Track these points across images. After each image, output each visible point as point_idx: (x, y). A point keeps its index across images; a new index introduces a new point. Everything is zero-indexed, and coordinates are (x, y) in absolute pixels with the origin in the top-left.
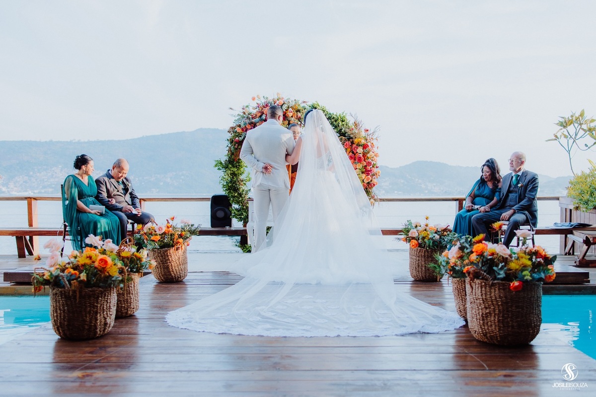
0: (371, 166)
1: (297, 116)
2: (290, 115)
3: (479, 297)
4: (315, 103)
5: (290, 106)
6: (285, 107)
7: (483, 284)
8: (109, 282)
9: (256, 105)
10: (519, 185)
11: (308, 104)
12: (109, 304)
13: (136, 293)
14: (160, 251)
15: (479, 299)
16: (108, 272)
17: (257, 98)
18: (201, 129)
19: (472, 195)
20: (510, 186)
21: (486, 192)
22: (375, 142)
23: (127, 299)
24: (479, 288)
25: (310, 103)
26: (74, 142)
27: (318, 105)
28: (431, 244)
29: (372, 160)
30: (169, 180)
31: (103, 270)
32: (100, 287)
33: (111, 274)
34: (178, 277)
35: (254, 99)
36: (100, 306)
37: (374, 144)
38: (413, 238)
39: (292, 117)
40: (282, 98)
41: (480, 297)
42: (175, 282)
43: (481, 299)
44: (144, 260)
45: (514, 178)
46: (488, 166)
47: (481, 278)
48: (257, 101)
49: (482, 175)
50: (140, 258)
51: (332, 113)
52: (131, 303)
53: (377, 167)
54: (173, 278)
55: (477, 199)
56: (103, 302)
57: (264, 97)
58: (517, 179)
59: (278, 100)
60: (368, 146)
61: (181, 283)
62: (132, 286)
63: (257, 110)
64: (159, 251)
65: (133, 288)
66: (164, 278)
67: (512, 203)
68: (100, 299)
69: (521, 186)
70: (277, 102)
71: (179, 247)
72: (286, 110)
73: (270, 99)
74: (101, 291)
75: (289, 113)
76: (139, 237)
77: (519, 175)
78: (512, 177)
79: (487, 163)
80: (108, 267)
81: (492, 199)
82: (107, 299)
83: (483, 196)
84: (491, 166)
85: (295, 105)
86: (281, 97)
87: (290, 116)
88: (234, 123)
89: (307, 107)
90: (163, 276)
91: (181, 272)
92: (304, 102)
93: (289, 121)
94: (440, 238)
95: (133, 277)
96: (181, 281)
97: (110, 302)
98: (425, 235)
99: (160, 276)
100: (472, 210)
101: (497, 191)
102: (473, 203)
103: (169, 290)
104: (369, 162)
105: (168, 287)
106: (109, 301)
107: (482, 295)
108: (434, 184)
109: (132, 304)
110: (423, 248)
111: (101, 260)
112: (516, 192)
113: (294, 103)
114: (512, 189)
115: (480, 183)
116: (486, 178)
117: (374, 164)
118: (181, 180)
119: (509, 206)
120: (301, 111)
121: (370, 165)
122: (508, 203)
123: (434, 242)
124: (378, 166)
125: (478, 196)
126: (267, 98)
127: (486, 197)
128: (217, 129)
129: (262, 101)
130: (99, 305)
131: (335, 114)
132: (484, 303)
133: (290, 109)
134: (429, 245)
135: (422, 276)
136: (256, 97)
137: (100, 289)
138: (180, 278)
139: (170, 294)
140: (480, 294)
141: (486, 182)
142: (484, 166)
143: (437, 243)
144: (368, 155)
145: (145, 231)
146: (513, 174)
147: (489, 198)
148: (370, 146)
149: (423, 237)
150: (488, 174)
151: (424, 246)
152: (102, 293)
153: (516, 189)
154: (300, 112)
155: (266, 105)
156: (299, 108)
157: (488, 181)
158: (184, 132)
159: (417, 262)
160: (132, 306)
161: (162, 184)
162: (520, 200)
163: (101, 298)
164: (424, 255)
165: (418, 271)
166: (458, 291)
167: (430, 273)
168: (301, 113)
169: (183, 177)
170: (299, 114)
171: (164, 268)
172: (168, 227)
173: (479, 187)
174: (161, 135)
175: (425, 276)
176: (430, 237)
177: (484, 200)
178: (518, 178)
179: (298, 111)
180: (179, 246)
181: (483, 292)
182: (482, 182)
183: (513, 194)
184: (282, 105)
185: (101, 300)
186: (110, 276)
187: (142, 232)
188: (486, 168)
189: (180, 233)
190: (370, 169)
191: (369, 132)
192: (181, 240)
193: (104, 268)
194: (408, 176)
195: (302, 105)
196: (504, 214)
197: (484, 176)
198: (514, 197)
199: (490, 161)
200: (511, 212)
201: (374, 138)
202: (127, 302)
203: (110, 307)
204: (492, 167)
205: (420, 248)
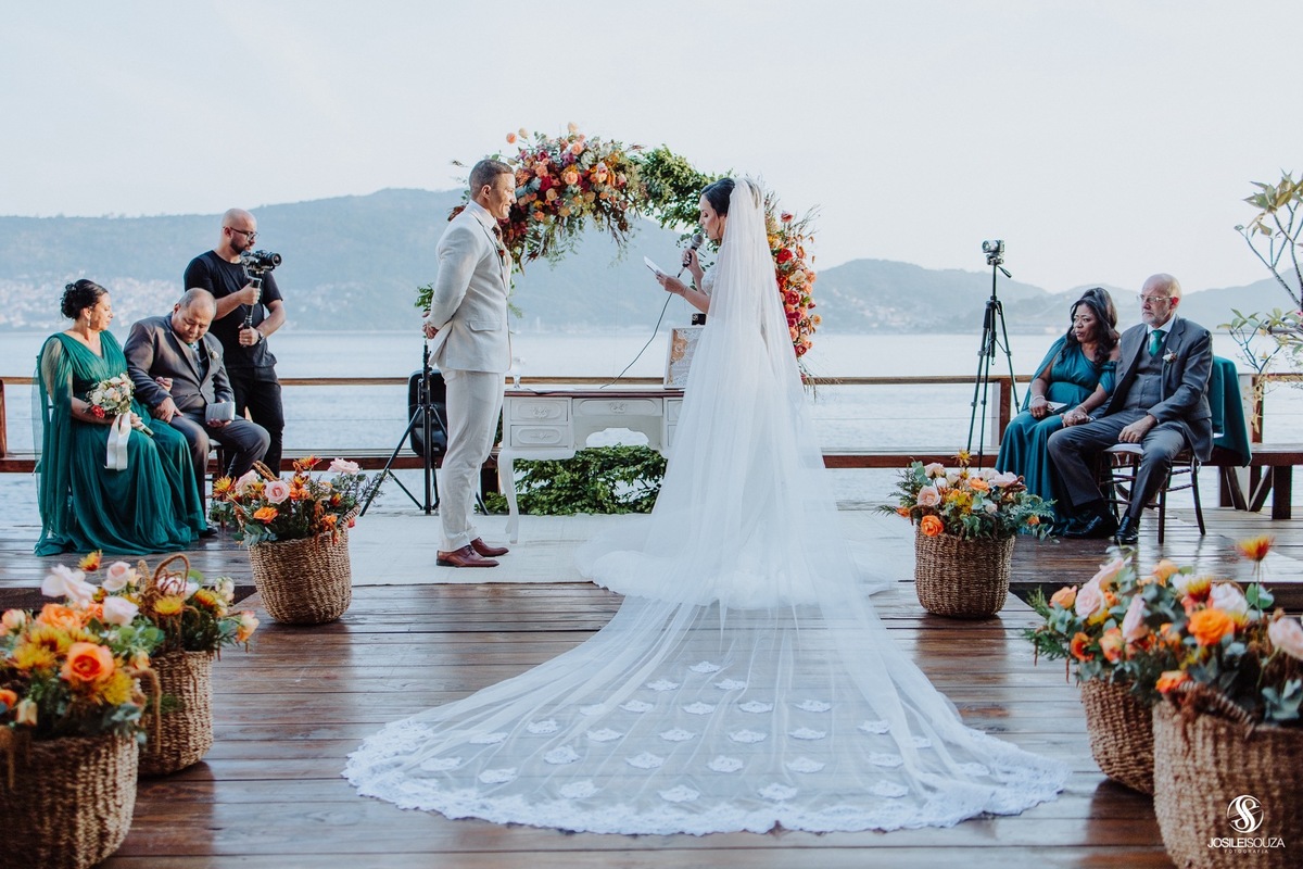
0: (797, 305)
1: (617, 182)
2: (601, 177)
3: (1208, 768)
4: (662, 148)
5: (600, 157)
6: (587, 159)
7: (1223, 731)
8: (106, 723)
9: (518, 153)
10: (1167, 357)
11: (643, 151)
12: (110, 778)
13: (201, 705)
14: (279, 547)
15: (1208, 773)
16: (102, 696)
17: (518, 137)
18: (387, 191)
19: (1045, 375)
20: (1140, 357)
21: (1082, 367)
22: (806, 245)
23: (177, 727)
24: (1209, 740)
25: (649, 150)
26: (110, 218)
27: (669, 155)
28: (977, 527)
29: (800, 289)
30: (318, 301)
31: (87, 689)
32: (82, 735)
33: (110, 700)
34: (327, 612)
35: (511, 139)
36: (85, 789)
37: (805, 250)
38: (929, 510)
39: (605, 183)
40: (582, 137)
41: (1210, 767)
42: (318, 625)
43: (1214, 775)
44: (224, 611)
45: (1152, 339)
46: (1091, 306)
47: (1212, 708)
48: (520, 143)
49: (1072, 328)
50: (212, 607)
51: (701, 173)
52: (187, 735)
53: (811, 306)
54: (313, 615)
55: (1058, 387)
56: (94, 777)
57: (536, 134)
58: (1159, 341)
59: (570, 141)
60: (789, 255)
61: (335, 626)
62: (191, 688)
63: (520, 165)
64: (276, 548)
65: (193, 694)
66: (291, 615)
67: (1147, 399)
68: (84, 768)
69: (1172, 361)
70: (570, 147)
71: (328, 537)
72: (591, 166)
73: (553, 137)
74: (84, 745)
75: (597, 175)
76: (224, 509)
77: (1163, 333)
78: (1147, 337)
79: (1087, 299)
80: (102, 677)
81: (1093, 389)
82: (106, 764)
83: (1072, 381)
84: (1097, 305)
85: (613, 155)
86: (578, 133)
87: (601, 181)
88: (464, 198)
89: (641, 158)
90: (286, 610)
91: (333, 598)
92: (635, 147)
93: (598, 194)
94: (1000, 509)
95: (192, 662)
96: (337, 620)
97: (115, 772)
98: (960, 503)
99: (279, 611)
100: (1048, 414)
101: (1106, 370)
102: (1049, 396)
103: (302, 655)
104: (791, 295)
105: (300, 643)
106: (111, 770)
107: (1217, 763)
108: (892, 310)
109: (191, 738)
110: (953, 534)
111: (81, 659)
112: (1158, 372)
113: (609, 150)
114: (1144, 364)
115: (1067, 347)
116: (1082, 334)
117: (804, 300)
118: (345, 302)
119: (1140, 405)
120: (627, 167)
121: (796, 302)
122: (1135, 398)
123: (984, 518)
124: (813, 302)
125: (1061, 379)
126: (544, 137)
127: (1081, 384)
128: (423, 190)
129: (532, 145)
130: (80, 787)
131: (709, 175)
132: (1222, 786)
133: (602, 164)
134: (972, 529)
135: (950, 606)
136: (516, 134)
137: (82, 741)
138: (332, 613)
139: (302, 673)
140: (1210, 759)
141: (1080, 343)
142: (1078, 304)
143: (990, 524)
144: (792, 278)
145: (240, 493)
146: (1150, 329)
147: (1088, 386)
148: (794, 255)
149: (956, 508)
150: (1086, 325)
151: (959, 531)
152: (87, 751)
153: (1157, 366)
154: (624, 173)
155: (542, 154)
156: (622, 161)
157: (1086, 342)
158: (349, 198)
159: (938, 570)
160: (191, 744)
161: (303, 309)
162: (1169, 392)
163: (87, 764)
164: (958, 553)
165: (941, 593)
166: (1103, 706)
167: (970, 600)
168: (628, 175)
169: (348, 295)
170: (623, 177)
171: (289, 591)
172: (298, 486)
173: (1064, 357)
174: (301, 202)
175: (960, 606)
176: (973, 508)
177: (1074, 390)
178: (1163, 340)
179: (620, 168)
180: (326, 533)
181: (1223, 755)
182: (1071, 345)
183: (1149, 376)
184: (582, 154)
185: (87, 772)
186: (107, 705)
187: (231, 496)
188: (1083, 310)
189: (328, 498)
190: (794, 311)
191: (793, 222)
192: (332, 518)
193: (88, 684)
194: (834, 290)
195: (631, 154)
196: (1127, 429)
197: (1077, 330)
198: (1152, 384)
199: (1096, 294)
200: (1146, 421)
201: (803, 235)
202: (178, 733)
203: (115, 785)
204: (1099, 308)
205: (945, 535)
